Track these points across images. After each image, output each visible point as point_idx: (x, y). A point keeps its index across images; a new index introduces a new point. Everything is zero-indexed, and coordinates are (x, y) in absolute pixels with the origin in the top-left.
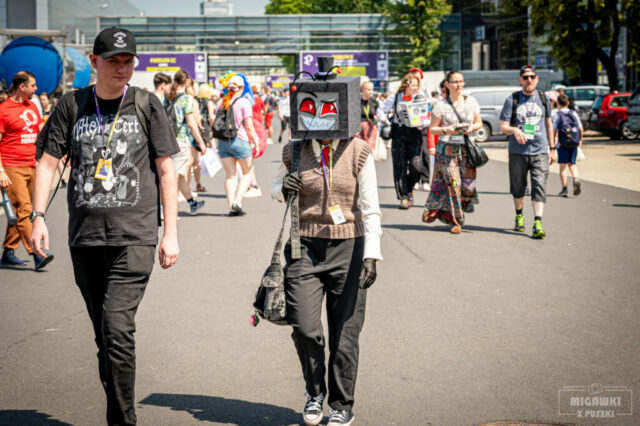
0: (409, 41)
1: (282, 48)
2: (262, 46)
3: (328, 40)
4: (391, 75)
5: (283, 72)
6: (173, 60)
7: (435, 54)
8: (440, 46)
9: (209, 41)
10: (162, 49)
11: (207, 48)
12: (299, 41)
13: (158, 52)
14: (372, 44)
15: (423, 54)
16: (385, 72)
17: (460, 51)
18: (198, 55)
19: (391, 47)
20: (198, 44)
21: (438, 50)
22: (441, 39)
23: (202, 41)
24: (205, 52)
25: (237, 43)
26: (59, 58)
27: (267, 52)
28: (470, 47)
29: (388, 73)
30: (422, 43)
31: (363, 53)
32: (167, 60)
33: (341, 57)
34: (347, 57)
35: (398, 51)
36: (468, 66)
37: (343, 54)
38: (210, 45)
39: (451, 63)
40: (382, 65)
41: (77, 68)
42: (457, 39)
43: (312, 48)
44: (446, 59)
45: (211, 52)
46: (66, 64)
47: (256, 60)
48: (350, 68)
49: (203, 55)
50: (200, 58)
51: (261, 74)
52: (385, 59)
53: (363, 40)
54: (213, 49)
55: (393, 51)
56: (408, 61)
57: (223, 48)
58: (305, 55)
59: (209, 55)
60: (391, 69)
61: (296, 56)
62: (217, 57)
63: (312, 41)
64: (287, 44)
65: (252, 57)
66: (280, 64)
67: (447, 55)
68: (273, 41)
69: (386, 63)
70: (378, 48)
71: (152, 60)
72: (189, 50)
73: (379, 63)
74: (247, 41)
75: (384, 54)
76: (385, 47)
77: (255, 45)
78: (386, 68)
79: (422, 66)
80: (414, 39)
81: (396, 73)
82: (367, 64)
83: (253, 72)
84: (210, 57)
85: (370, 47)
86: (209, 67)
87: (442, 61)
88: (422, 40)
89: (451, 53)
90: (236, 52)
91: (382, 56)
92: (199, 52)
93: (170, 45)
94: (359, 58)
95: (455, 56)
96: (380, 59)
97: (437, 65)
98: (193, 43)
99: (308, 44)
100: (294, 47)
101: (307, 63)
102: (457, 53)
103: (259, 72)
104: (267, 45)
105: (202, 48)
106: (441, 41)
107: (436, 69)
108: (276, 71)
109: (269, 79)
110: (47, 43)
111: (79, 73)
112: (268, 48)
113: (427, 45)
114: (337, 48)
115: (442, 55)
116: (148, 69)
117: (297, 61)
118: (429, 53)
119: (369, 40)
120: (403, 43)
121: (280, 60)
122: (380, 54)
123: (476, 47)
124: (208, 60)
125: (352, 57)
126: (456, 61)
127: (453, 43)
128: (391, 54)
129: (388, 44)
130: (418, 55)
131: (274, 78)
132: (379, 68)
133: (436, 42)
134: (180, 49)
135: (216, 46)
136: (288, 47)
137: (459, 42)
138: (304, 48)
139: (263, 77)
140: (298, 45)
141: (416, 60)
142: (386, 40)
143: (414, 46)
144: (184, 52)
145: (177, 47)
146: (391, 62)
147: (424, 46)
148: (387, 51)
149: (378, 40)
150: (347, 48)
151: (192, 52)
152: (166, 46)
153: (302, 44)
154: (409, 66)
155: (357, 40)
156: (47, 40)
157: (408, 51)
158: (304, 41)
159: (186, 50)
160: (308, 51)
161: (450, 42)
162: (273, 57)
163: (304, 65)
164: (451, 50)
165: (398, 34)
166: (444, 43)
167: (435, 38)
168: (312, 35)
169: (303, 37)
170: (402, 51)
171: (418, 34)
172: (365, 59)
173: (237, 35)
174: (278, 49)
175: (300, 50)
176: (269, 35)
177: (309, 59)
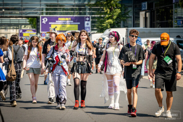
0: (103, 10)
1: (29, 13)
2: (18, 12)
3: (56, 9)
4: (92, 30)
5: (29, 27)
7: (119, 17)
8: (120, 13)
12: (39, 9)
14: (81, 12)
15: (111, 18)
16: (89, 28)
17: (132, 16)
19: (93, 14)
25: (3, 10)
27: (21, 16)
28: (139, 15)
29: (91, 28)
30: (110, 11)
31: (76, 17)
33: (63, 19)
34: (67, 19)
35: (96, 16)
36: (138, 25)
37: (65, 17)
39: (127, 23)
40: (88, 24)
42: (130, 9)
43: (47, 14)
44: (124, 21)
47: (14, 20)
48: (68, 26)
51: (16, 28)
52: (89, 20)
53: (76, 9)
55: (93, 16)
56: (102, 22)
58: (43, 17)
60: (93, 26)
61: (38, 18)
63: (47, 9)
64: (32, 11)
65: (11, 18)
66: (28, 23)
67: (125, 18)
68: (24, 9)
69: (90, 23)
70: (85, 14)
73: (86, 22)
74: (9, 9)
75: (89, 17)
76: (89, 14)
77: (14, 12)
78: (90, 25)
79: (111, 25)
80: (106, 9)
81: (95, 28)
82: (79, 23)
83: (12, 27)
85: (80, 14)
87: (122, 22)
91: (88, 19)
94: (74, 20)
95: (129, 19)
96: (86, 20)
99: (44, 11)
100: (36, 13)
101: (44, 22)
102: (131, 17)
103: (15, 27)
104: (21, 11)
106: (121, 10)
108: (25, 26)
109: (21, 31)
112: (21, 14)
113: (113, 12)
114: (61, 14)
115: (122, 18)
117: (38, 21)
118: (115, 17)
120: (100, 11)
121: (28, 20)
122: (86, 17)
123: (142, 14)
125: (70, 19)
126: (130, 22)
127: (129, 12)
128: (93, 18)
129: (91, 12)
130: (108, 19)
131: (24, 31)
132: (86, 26)
133: (118, 11)
136: (33, 13)
137: (132, 11)
138: (42, 13)
139: (18, 30)
140: (39, 11)
141: (107, 21)
142: (90, 10)
146: (92, 22)
148: (90, 16)
149: (85, 9)
150: (67, 14)
154: (103, 25)
155: (72, 9)
157: (102, 16)
158: (42, 9)
160: (45, 15)
161: (127, 11)
162: (24, 18)
163: (42, 24)
164: (128, 16)
165: (97, 6)
166: (123, 11)
167: (118, 9)
168: (47, 6)
169: (42, 7)
170: (99, 16)
171: (108, 6)
172: (77, 21)
173: (4, 5)
174: (27, 14)
175: (40, 15)
176: (22, 6)
177: (45, 20)
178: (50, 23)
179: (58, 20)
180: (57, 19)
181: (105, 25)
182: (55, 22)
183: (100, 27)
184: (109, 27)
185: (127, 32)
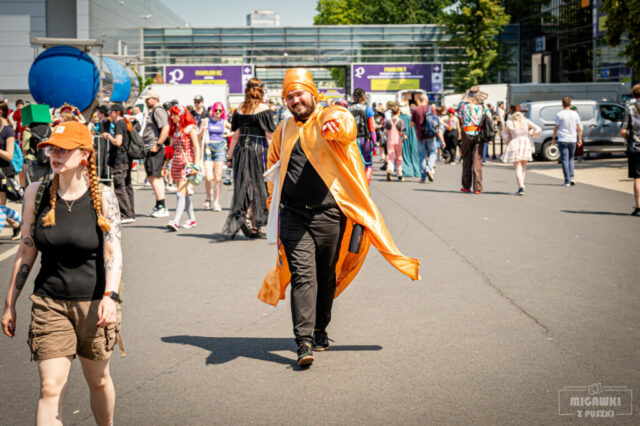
0: (465, 52)
1: (332, 60)
2: (311, 57)
3: (380, 52)
4: (446, 88)
5: (331, 85)
6: (219, 73)
7: (493, 64)
8: (497, 57)
9: (257, 53)
10: (208, 61)
11: (255, 60)
12: (350, 52)
13: (203, 65)
14: (426, 55)
15: (480, 66)
16: (439, 84)
17: (518, 63)
19: (446, 59)
20: (245, 56)
21: (495, 62)
22: (497, 49)
23: (249, 53)
24: (252, 65)
25: (286, 55)
26: (95, 69)
27: (317, 64)
28: (530, 59)
29: (442, 85)
30: (479, 55)
31: (416, 66)
32: (213, 72)
33: (393, 69)
34: (400, 69)
35: (453, 63)
36: (528, 79)
37: (396, 66)
38: (258, 57)
39: (508, 76)
40: (437, 78)
41: (116, 81)
42: (515, 50)
43: (363, 60)
44: (503, 71)
45: (258, 65)
46: (103, 76)
48: (402, 81)
49: (250, 67)
50: (247, 70)
52: (439, 71)
53: (416, 52)
54: (260, 61)
55: (448, 63)
56: (464, 74)
57: (270, 60)
58: (356, 67)
59: (256, 67)
60: (446, 82)
61: (347, 69)
62: (264, 70)
63: (363, 52)
64: (338, 56)
66: (330, 77)
67: (505, 67)
68: (323, 53)
69: (441, 75)
70: (432, 59)
71: (198, 73)
72: (235, 62)
73: (434, 75)
74: (295, 53)
75: (439, 66)
76: (439, 59)
77: (304, 57)
78: (441, 80)
79: (479, 78)
80: (471, 50)
81: (451, 86)
82: (421, 77)
84: (257, 70)
85: (424, 59)
87: (499, 74)
88: (479, 52)
89: (509, 65)
90: (284, 64)
91: (437, 69)
92: (245, 64)
93: (216, 57)
94: (413, 71)
95: (513, 68)
96: (435, 72)
97: (495, 78)
98: (241, 55)
99: (359, 55)
100: (344, 59)
101: (358, 75)
102: (516, 65)
104: (317, 56)
105: (249, 61)
106: (498, 52)
107: (494, 82)
108: (325, 84)
110: (82, 52)
111: (118, 86)
112: (318, 60)
113: (484, 56)
114: (389, 60)
115: (499, 67)
116: (193, 81)
117: (347, 74)
118: (486, 65)
119: (423, 52)
120: (459, 55)
121: (329, 73)
122: (435, 66)
123: (536, 59)
124: (255, 72)
125: (405, 69)
126: (514, 73)
127: (512, 55)
128: (446, 67)
129: (443, 55)
130: (474, 67)
131: (323, 91)
132: (434, 81)
133: (493, 54)
134: (227, 62)
135: (263, 58)
136: (338, 59)
137: (518, 54)
138: (355, 60)
140: (349, 56)
141: (472, 72)
142: (441, 52)
143: (471, 57)
144: (231, 64)
145: (224, 59)
146: (446, 74)
147: (481, 58)
148: (442, 63)
149: (432, 51)
150: (400, 60)
151: (238, 64)
152: (211, 58)
153: (353, 56)
154: (465, 78)
155: (409, 52)
156: (83, 49)
157: (464, 63)
158: (355, 52)
159: (233, 62)
160: (359, 63)
161: (508, 54)
162: (322, 69)
163: (355, 78)
164: (510, 62)
165: (453, 45)
166: (502, 54)
167: (493, 49)
168: (364, 46)
169: (354, 48)
170: (458, 63)
171: (475, 46)
172: (418, 72)
173: (286, 46)
174: (328, 61)
175: (351, 61)
176: (318, 46)
177: (361, 71)
178: (369, 77)
179: (382, 71)
180: (381, 69)
181: (468, 79)
182: (378, 74)
183: (460, 83)
184: (476, 82)
185: (510, 90)
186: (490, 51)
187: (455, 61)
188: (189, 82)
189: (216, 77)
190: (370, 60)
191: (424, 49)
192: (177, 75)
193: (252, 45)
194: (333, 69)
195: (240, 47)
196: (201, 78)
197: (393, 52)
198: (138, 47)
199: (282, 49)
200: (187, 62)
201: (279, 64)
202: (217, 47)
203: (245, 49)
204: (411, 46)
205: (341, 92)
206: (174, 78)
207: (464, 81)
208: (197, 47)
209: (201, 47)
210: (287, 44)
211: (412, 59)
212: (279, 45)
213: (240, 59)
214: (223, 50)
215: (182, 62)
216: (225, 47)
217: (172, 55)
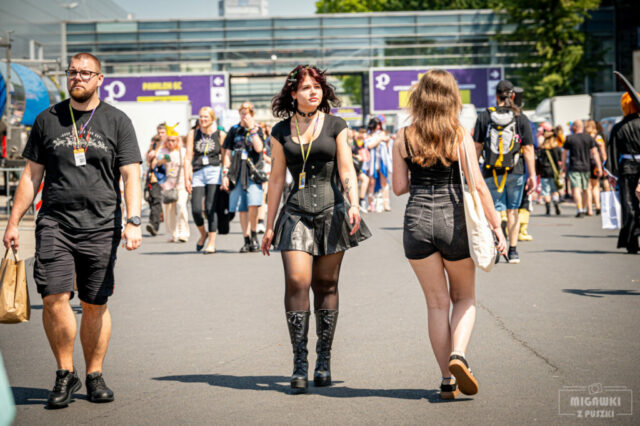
0: (535, 50)
1: (342, 64)
2: (312, 62)
3: (412, 51)
5: (345, 102)
6: (177, 86)
7: (576, 69)
8: (583, 57)
9: (232, 56)
10: (161, 69)
11: (229, 66)
12: (368, 53)
13: (154, 74)
14: (480, 55)
15: (558, 69)
17: (614, 64)
18: (215, 77)
19: (509, 60)
20: (215, 61)
21: (580, 63)
22: (584, 46)
23: (221, 56)
24: (225, 73)
25: (274, 58)
28: (630, 58)
30: (555, 53)
31: (467, 70)
32: (168, 85)
35: (519, 65)
38: (234, 62)
39: (601, 81)
41: (29, 96)
42: (609, 46)
43: (388, 64)
44: (592, 77)
45: (234, 73)
46: (11, 88)
49: (222, 77)
50: (218, 81)
53: (466, 50)
54: (237, 68)
55: (513, 66)
56: (534, 82)
57: (252, 66)
58: (377, 74)
59: (231, 77)
61: (364, 76)
62: (245, 81)
63: (388, 52)
64: (350, 58)
67: (595, 70)
68: (328, 54)
70: (488, 61)
71: (146, 86)
72: (202, 69)
73: (491, 84)
74: (290, 55)
75: (499, 70)
76: (499, 60)
77: (301, 60)
79: (556, 88)
80: (544, 46)
82: (473, 86)
84: (234, 81)
85: (476, 61)
86: (231, 96)
87: (587, 80)
88: (556, 48)
89: (600, 67)
90: (272, 72)
91: (496, 74)
92: (216, 72)
93: (173, 63)
94: (461, 78)
95: (606, 71)
96: (492, 79)
97: (580, 86)
98: (208, 60)
99: (381, 57)
100: (360, 62)
101: (381, 86)
104: (319, 59)
105: (220, 67)
106: (585, 49)
107: (579, 92)
111: (31, 102)
112: (321, 65)
113: (563, 55)
114: (426, 63)
115: (588, 70)
116: (139, 98)
117: (365, 85)
118: (567, 68)
119: (475, 50)
120: (527, 53)
122: (492, 70)
123: (639, 58)
124: (230, 85)
126: (609, 78)
127: (604, 53)
128: (508, 71)
129: (504, 55)
130: (549, 71)
132: (489, 92)
133: (577, 51)
134: (188, 69)
135: (243, 62)
136: (351, 63)
137: (613, 51)
138: (376, 63)
140: (367, 59)
141: (546, 79)
142: (500, 49)
143: (544, 56)
144: (196, 73)
145: (184, 65)
147: (559, 57)
148: (502, 66)
149: (488, 49)
150: (442, 62)
151: (206, 73)
152: (165, 64)
153: (373, 58)
154: (536, 88)
155: (456, 50)
157: (534, 65)
158: (376, 53)
159: (198, 69)
160: (381, 68)
161: (599, 51)
163: (377, 90)
164: (601, 63)
165: (518, 40)
166: (589, 52)
167: (576, 44)
168: (388, 43)
169: (373, 47)
170: (526, 65)
171: (549, 40)
172: (469, 79)
173: (274, 45)
174: (336, 66)
175: (369, 66)
176: (321, 45)
177: (384, 80)
178: (396, 88)
180: (414, 76)
181: (541, 88)
182: (410, 84)
183: (529, 95)
184: (551, 93)
185: (593, 104)
186: (572, 48)
187: (523, 63)
188: (134, 99)
189: (173, 92)
190: (396, 63)
191: (477, 46)
192: (116, 90)
193: (224, 44)
194: (345, 78)
195: (208, 47)
196: (151, 93)
197: (435, 51)
198: (58, 50)
199: (268, 49)
200: (131, 71)
201: (264, 71)
202: (173, 48)
203: (215, 50)
204: (459, 42)
205: (356, 111)
206: (112, 94)
207: (534, 92)
208: (144, 49)
209: (151, 49)
210: (275, 43)
211: (459, 62)
212: (264, 44)
213: (207, 65)
214: (183, 52)
215: (123, 71)
216: (185, 48)
217: (107, 61)
